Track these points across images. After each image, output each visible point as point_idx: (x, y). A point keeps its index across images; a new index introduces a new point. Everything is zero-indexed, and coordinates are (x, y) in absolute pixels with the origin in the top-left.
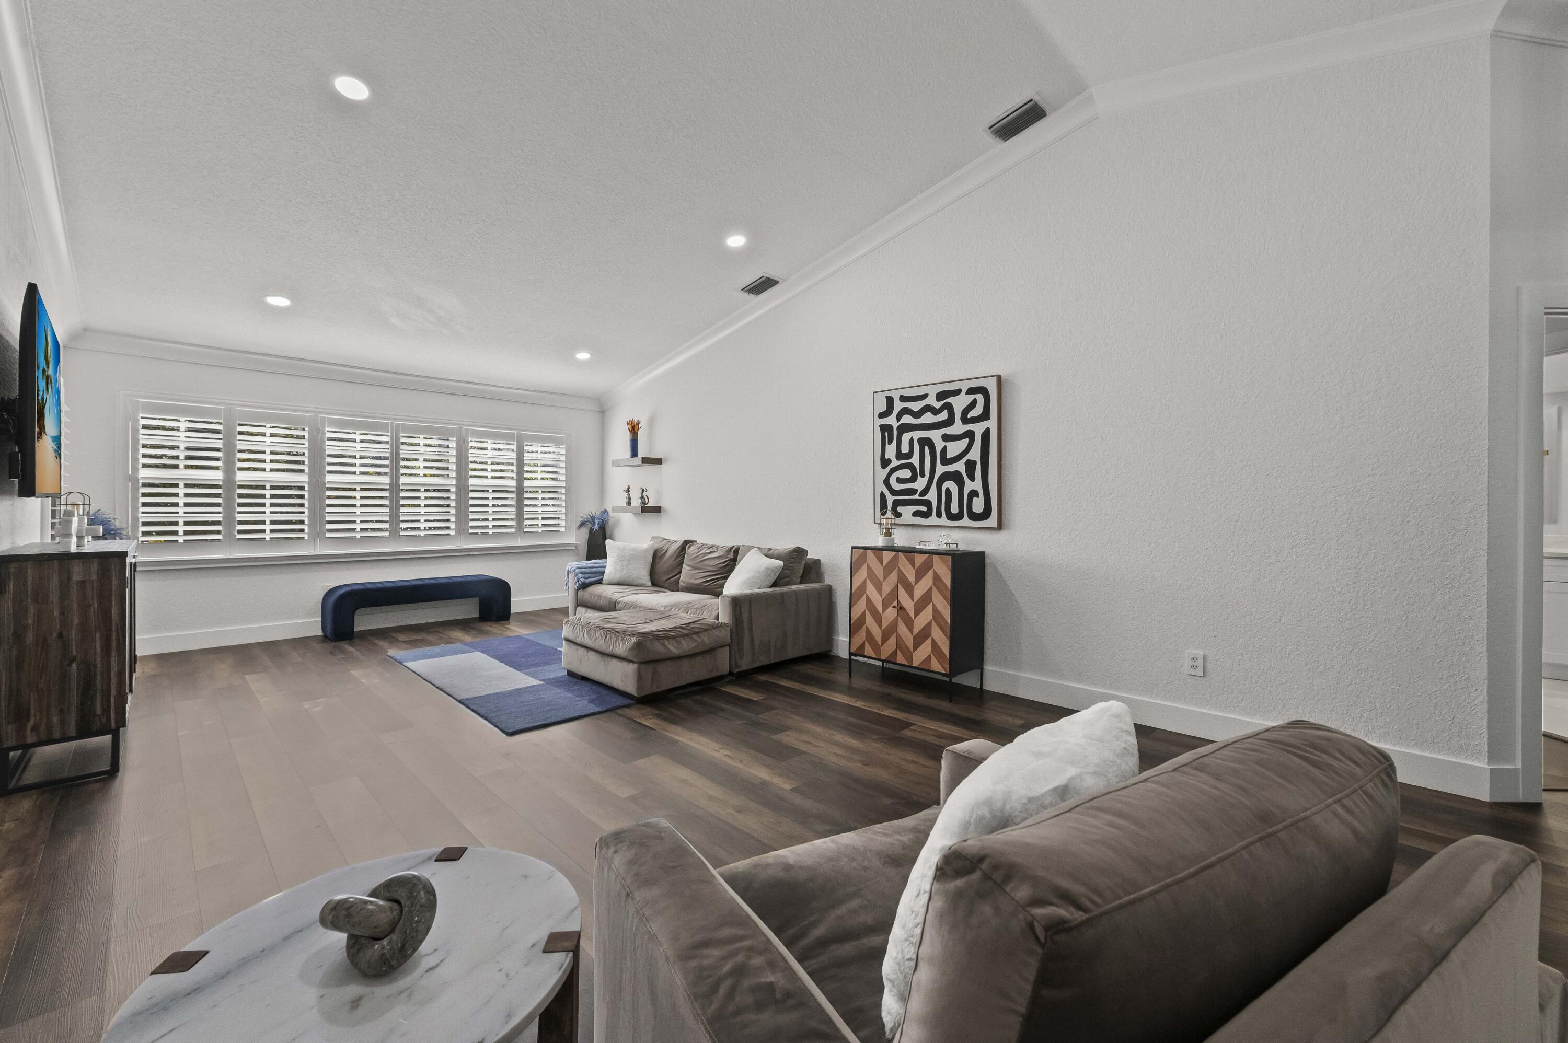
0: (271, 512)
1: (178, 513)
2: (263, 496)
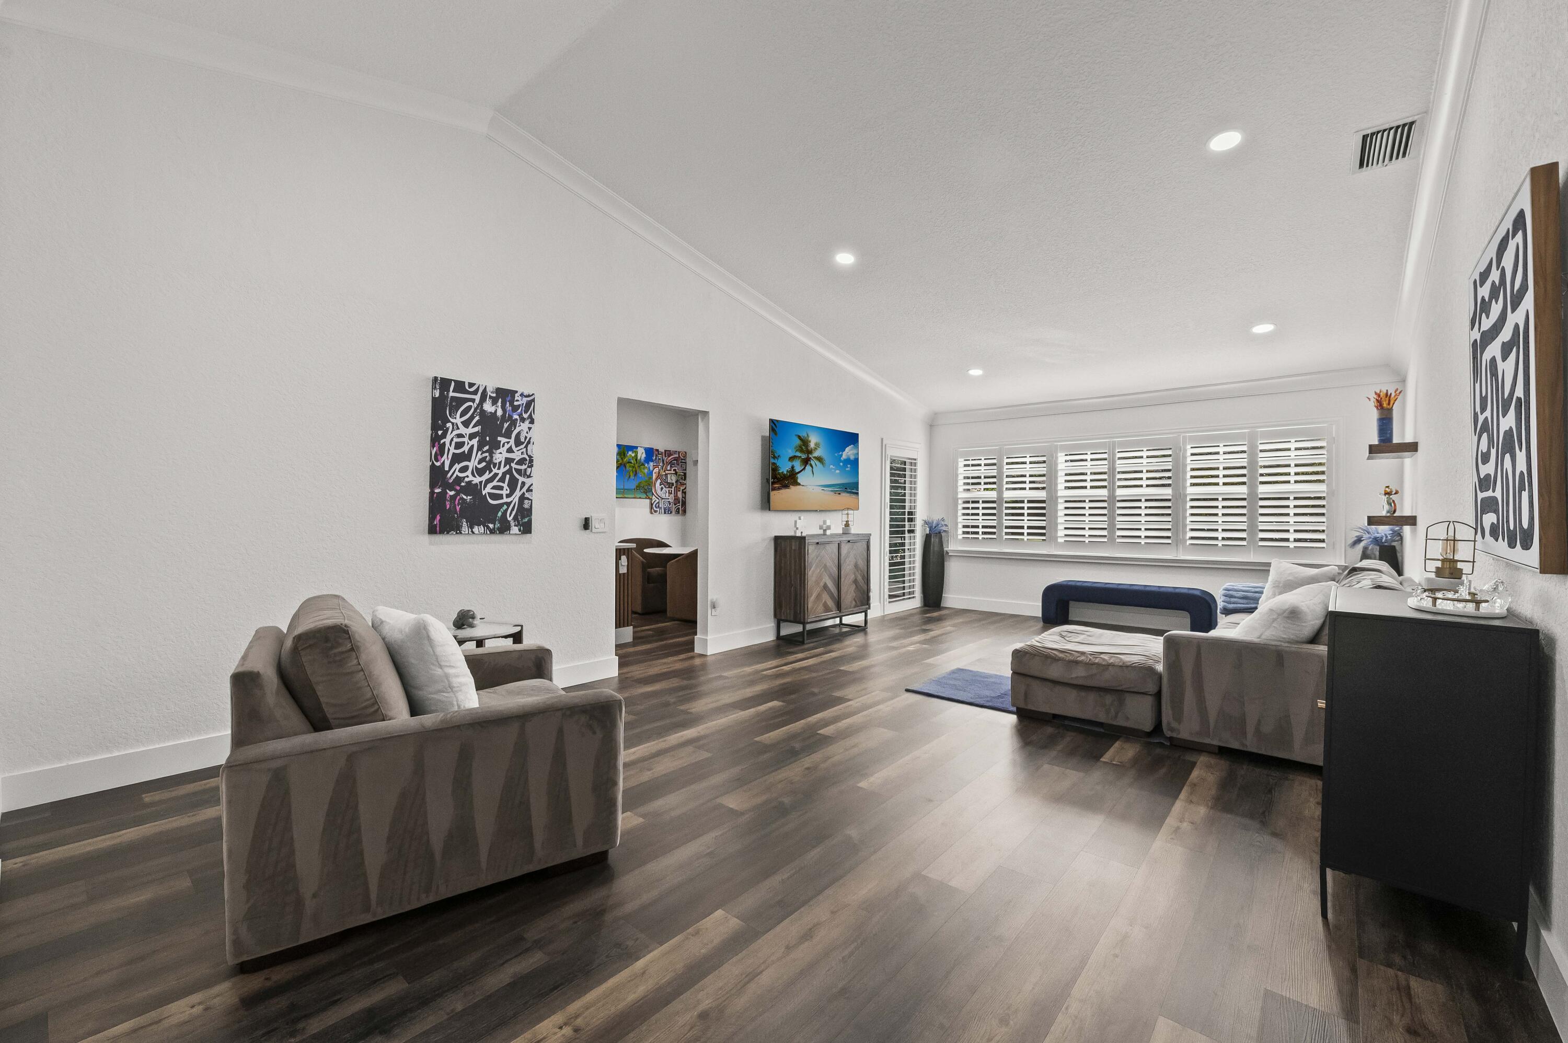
0: (1028, 520)
1: (979, 520)
2: (1023, 508)
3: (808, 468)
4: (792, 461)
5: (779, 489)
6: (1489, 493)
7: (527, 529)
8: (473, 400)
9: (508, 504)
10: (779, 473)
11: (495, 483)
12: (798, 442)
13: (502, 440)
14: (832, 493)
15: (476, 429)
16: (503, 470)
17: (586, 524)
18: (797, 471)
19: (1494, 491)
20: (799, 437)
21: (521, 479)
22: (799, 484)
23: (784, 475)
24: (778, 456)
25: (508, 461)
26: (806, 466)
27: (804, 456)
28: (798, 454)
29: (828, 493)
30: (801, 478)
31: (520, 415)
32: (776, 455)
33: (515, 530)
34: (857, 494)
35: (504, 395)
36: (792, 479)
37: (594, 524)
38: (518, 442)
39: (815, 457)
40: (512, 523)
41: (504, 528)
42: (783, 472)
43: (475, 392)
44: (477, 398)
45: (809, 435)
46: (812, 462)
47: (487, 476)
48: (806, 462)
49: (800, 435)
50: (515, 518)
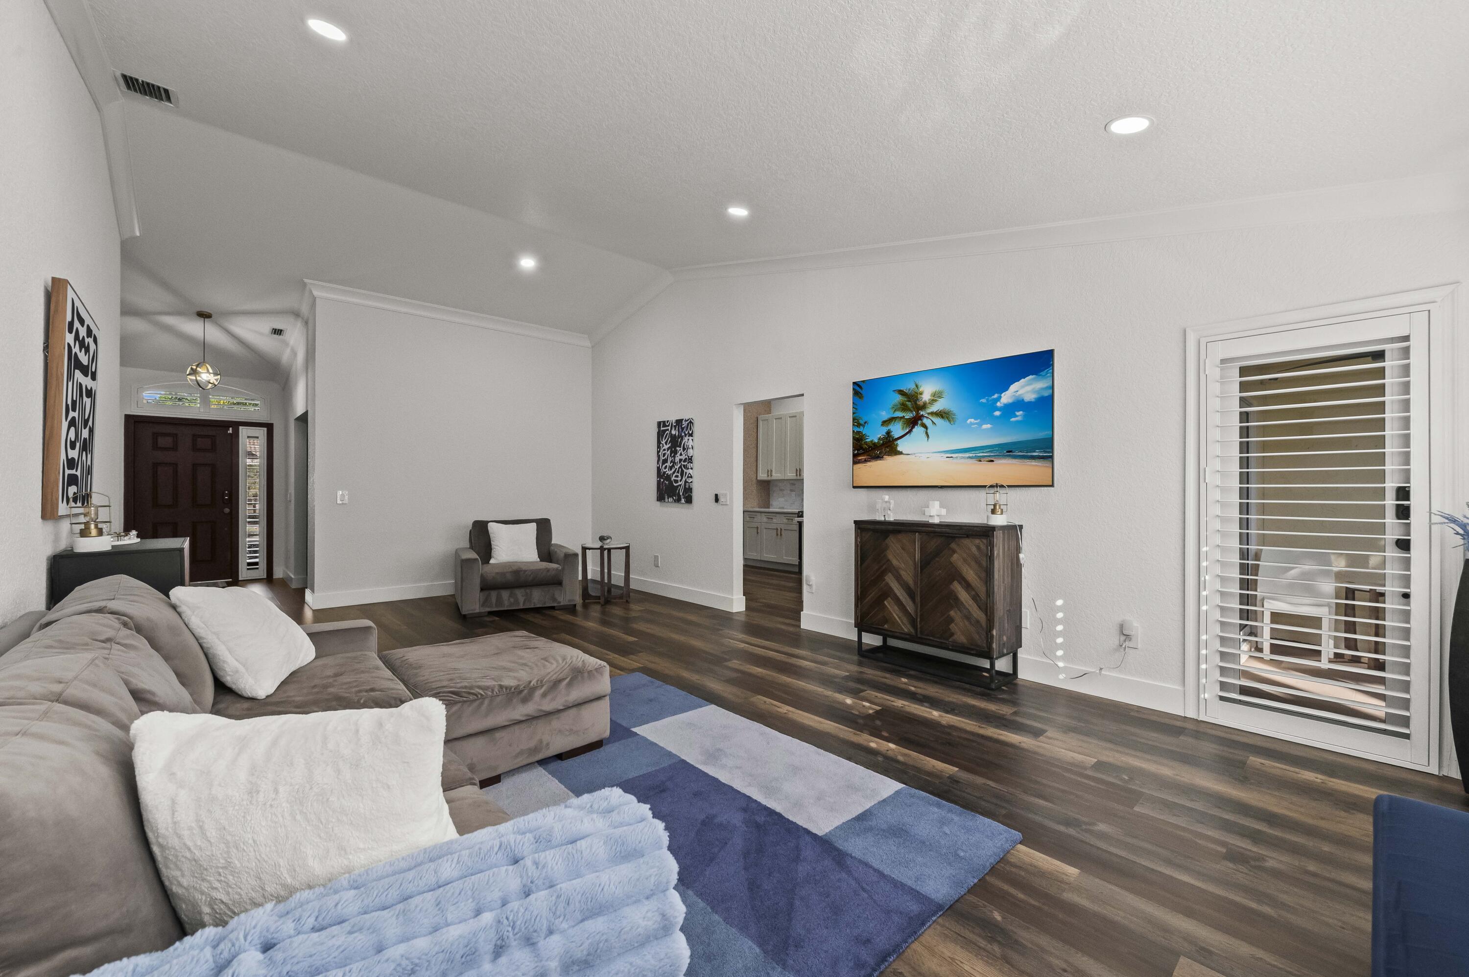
3: (918, 430)
4: (887, 425)
5: (866, 461)
6: (73, 472)
7: (689, 500)
8: (668, 430)
9: (680, 485)
10: (866, 443)
11: (676, 474)
12: (899, 398)
13: (678, 449)
14: (974, 461)
15: (669, 445)
16: (679, 466)
17: (717, 499)
18: (896, 436)
19: (76, 471)
20: (901, 392)
21: (685, 470)
22: (901, 453)
23: (874, 444)
24: (865, 423)
25: (681, 460)
26: (913, 427)
27: (908, 415)
28: (899, 414)
29: (963, 461)
30: (901, 446)
31: (685, 433)
32: (862, 422)
33: (683, 501)
34: (1051, 458)
35: (679, 422)
36: (887, 447)
37: (721, 499)
38: (684, 449)
39: (932, 414)
40: (682, 497)
41: (678, 500)
42: (872, 441)
43: (668, 426)
44: (669, 428)
45: (919, 384)
46: (925, 421)
47: (673, 470)
48: (913, 423)
49: (903, 388)
50: (683, 494)
